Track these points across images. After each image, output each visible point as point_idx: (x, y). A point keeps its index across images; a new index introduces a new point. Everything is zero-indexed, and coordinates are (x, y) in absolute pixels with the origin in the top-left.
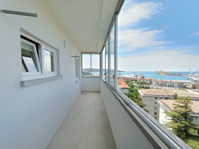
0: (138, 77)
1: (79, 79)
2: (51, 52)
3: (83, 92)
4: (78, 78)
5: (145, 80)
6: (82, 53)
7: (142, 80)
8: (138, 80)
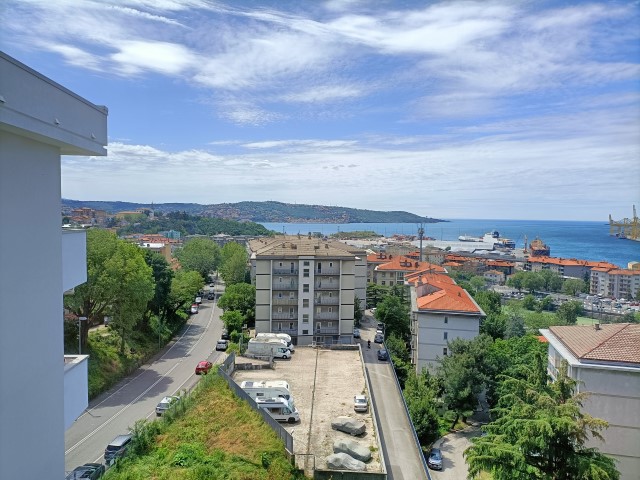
0: (518, 253)
5: (555, 270)
7: (536, 269)
8: (518, 265)
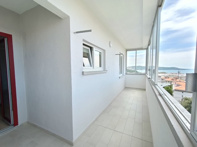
1: (123, 75)
2: (100, 52)
3: (126, 88)
4: (121, 75)
6: (127, 50)
